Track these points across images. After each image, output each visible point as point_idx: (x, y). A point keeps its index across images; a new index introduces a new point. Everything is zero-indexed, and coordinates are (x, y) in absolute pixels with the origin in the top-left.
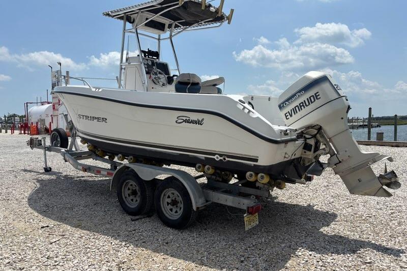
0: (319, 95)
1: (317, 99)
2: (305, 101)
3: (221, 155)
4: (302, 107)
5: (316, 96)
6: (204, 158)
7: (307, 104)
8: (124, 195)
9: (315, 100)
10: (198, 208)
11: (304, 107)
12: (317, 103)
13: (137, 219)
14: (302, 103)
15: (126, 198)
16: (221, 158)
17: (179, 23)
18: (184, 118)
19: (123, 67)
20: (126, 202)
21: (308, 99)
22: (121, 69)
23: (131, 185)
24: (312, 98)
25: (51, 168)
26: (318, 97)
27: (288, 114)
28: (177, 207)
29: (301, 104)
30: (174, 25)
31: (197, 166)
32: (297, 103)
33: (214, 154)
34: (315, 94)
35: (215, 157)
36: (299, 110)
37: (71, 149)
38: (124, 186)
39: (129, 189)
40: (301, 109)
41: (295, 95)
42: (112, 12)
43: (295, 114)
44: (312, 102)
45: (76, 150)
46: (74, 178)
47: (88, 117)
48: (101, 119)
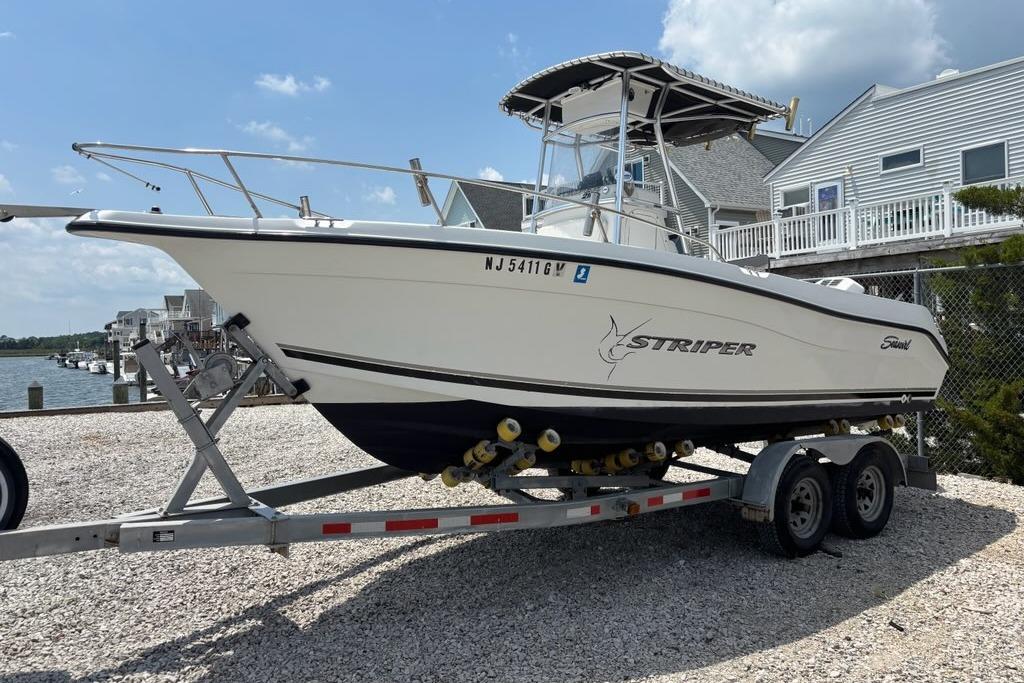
3: (907, 395)
6: (888, 404)
16: (907, 399)
18: (893, 340)
23: (795, 491)
33: (900, 395)
35: (901, 399)
47: (689, 342)
48: (738, 347)
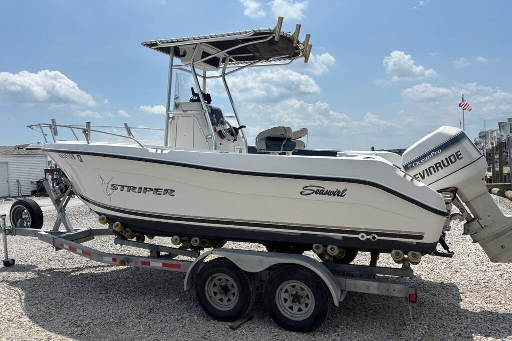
0: (461, 154)
1: (459, 158)
2: (442, 161)
3: (368, 234)
4: (439, 168)
5: (458, 156)
6: (341, 238)
7: (446, 164)
8: (209, 294)
9: (456, 160)
10: (340, 303)
11: (442, 168)
12: (459, 163)
13: (239, 326)
14: (439, 163)
15: (210, 298)
16: (369, 237)
17: (233, 57)
18: (315, 189)
19: (171, 115)
20: (212, 304)
21: (446, 159)
22: (169, 118)
23: (220, 280)
24: (452, 158)
25: (13, 260)
26: (460, 157)
27: (419, 175)
28: (300, 303)
29: (438, 165)
30: (228, 60)
31: (314, 246)
32: (432, 163)
33: (358, 233)
34: (456, 153)
35: (359, 236)
36: (435, 172)
37: (57, 230)
38: (207, 282)
39: (215, 285)
40: (438, 170)
41: (429, 154)
42: (161, 42)
43: (428, 175)
44: (452, 162)
45: (69, 231)
46: (70, 273)
47: (135, 188)
48: (163, 191)
